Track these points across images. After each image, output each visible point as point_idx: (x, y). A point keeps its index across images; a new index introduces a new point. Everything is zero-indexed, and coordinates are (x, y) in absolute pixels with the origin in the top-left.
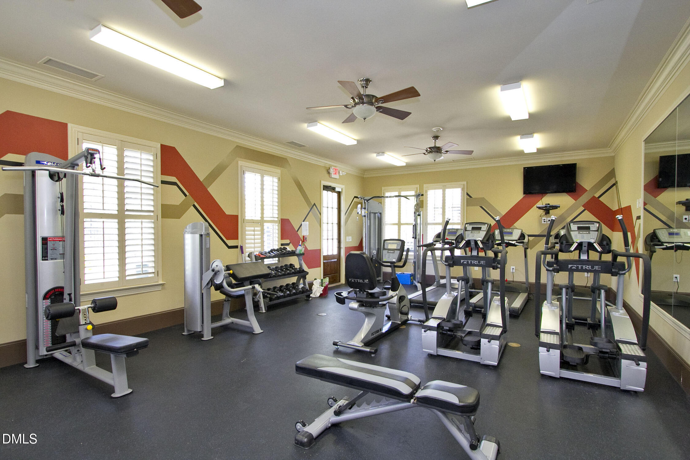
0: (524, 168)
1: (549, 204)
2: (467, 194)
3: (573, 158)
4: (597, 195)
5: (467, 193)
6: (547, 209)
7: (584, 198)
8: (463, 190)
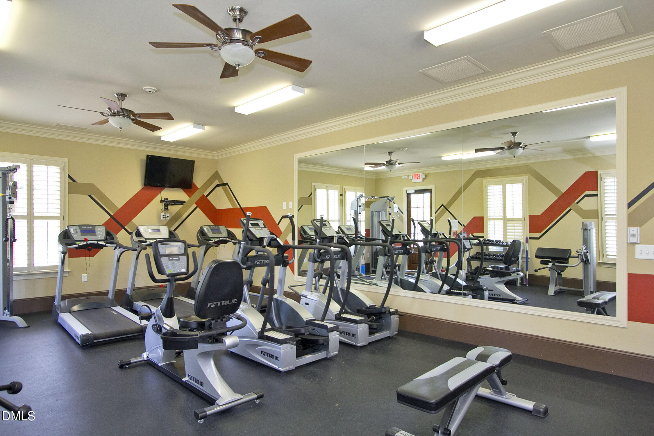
0: (148, 156)
1: (167, 199)
2: (69, 177)
3: (193, 155)
4: (206, 194)
5: (69, 175)
6: (166, 204)
7: (197, 196)
8: (63, 169)
